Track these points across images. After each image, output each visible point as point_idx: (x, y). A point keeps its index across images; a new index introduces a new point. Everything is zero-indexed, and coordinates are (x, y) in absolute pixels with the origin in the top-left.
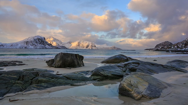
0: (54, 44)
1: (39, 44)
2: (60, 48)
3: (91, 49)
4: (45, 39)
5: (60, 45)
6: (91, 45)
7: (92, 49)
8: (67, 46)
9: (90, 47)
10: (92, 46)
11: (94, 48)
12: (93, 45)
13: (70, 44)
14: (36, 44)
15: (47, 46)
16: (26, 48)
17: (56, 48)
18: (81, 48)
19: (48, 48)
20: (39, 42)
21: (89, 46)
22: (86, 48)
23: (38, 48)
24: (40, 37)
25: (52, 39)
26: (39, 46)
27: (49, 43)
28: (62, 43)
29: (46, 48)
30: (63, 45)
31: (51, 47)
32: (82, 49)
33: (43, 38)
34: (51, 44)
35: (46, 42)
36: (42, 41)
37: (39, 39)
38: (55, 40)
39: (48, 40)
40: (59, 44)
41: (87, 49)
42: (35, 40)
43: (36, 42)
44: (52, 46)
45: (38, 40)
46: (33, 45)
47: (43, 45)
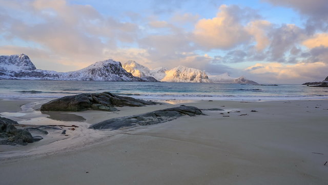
0: (136, 73)
1: (112, 73)
2: (145, 81)
3: (199, 82)
4: (120, 64)
5: (146, 75)
6: (199, 74)
7: (201, 82)
8: (157, 77)
9: (197, 80)
10: (201, 77)
11: (204, 80)
12: (203, 75)
13: (162, 74)
14: (107, 74)
15: (124, 77)
16: (91, 79)
17: (139, 81)
18: (181, 80)
19: (125, 80)
20: (112, 70)
21: (197, 77)
22: (191, 80)
23: (109, 80)
24: (114, 61)
25: (132, 65)
26: (112, 76)
27: (128, 71)
28: (149, 72)
29: (123, 80)
30: (151, 74)
31: (131, 79)
32: (183, 81)
33: (118, 64)
34: (130, 74)
35: (123, 71)
36: (116, 69)
37: (111, 65)
38: (138, 66)
39: (127, 66)
40: (144, 72)
41: (192, 82)
42: (105, 67)
43: (107, 70)
44: (132, 77)
45: (110, 67)
46: (102, 75)
47: (117, 75)
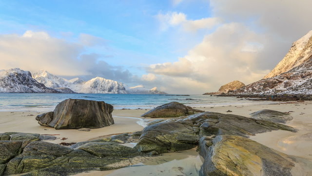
0: (49, 84)
1: (19, 83)
2: (60, 92)
3: (116, 93)
4: (30, 74)
5: (61, 86)
6: (117, 86)
7: (119, 93)
8: (75, 88)
9: (115, 91)
10: (118, 88)
11: (121, 92)
12: (120, 87)
13: (79, 85)
14: (13, 85)
15: (35, 88)
17: (53, 92)
18: (99, 92)
19: (36, 91)
20: (19, 80)
21: (114, 88)
22: (109, 91)
23: (16, 91)
24: (22, 71)
25: (44, 75)
26: (19, 87)
27: (39, 82)
28: (63, 83)
29: (33, 92)
30: (66, 85)
31: (44, 90)
32: (101, 93)
33: (27, 73)
34: (43, 85)
35: (33, 81)
36: (24, 79)
37: (19, 75)
38: (50, 76)
39: (36, 76)
40: (59, 83)
41: (110, 93)
42: (10, 76)
43: (13, 80)
44: (45, 88)
45: (17, 77)
46: (6, 85)
47: (26, 86)
